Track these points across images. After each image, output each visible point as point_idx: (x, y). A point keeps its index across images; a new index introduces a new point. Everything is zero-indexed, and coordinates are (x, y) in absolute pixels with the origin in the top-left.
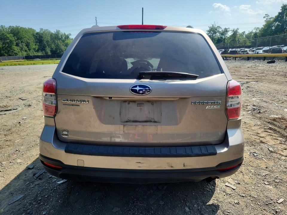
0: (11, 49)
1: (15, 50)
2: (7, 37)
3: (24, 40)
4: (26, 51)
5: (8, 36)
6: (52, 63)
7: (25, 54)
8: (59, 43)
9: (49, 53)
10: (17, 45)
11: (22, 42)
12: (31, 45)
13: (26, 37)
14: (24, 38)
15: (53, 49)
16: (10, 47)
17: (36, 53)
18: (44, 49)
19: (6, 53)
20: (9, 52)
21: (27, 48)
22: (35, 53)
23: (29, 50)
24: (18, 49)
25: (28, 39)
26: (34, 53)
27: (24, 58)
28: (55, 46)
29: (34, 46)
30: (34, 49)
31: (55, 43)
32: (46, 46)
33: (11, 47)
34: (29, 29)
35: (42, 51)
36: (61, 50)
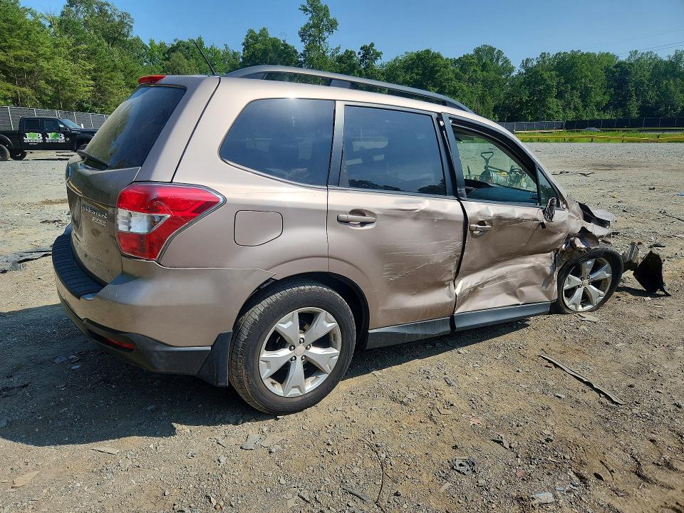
0: (543, 106)
1: (549, 108)
2: (542, 78)
3: (581, 83)
4: (576, 109)
5: (546, 75)
6: (616, 140)
7: (571, 115)
8: (672, 88)
9: (635, 113)
10: (560, 95)
11: (573, 89)
12: (593, 94)
13: (586, 76)
14: (582, 78)
15: (648, 102)
16: (542, 101)
17: (598, 115)
18: (623, 103)
19: (530, 113)
20: (536, 112)
21: (582, 101)
22: (596, 113)
23: (585, 106)
24: (558, 106)
25: (590, 81)
26: (593, 114)
27: (562, 126)
28: (658, 95)
29: (599, 97)
30: (598, 104)
31: (659, 88)
32: (631, 96)
33: (544, 100)
34: (602, 55)
35: (616, 108)
36: (672, 105)
